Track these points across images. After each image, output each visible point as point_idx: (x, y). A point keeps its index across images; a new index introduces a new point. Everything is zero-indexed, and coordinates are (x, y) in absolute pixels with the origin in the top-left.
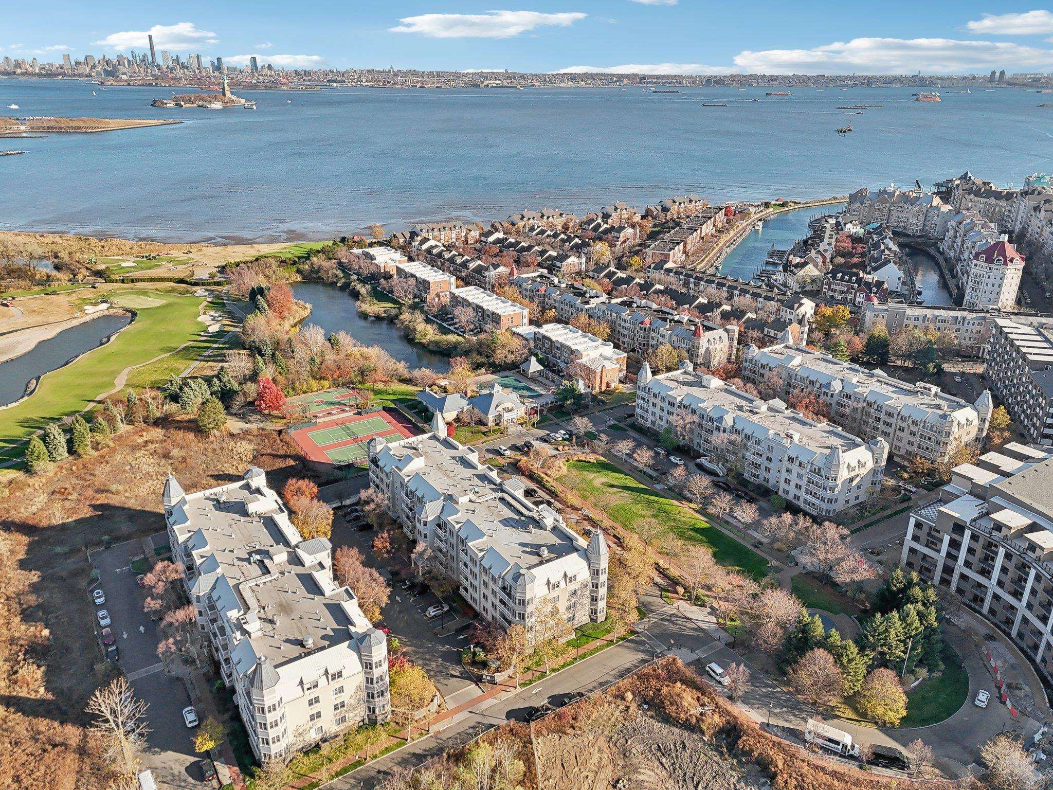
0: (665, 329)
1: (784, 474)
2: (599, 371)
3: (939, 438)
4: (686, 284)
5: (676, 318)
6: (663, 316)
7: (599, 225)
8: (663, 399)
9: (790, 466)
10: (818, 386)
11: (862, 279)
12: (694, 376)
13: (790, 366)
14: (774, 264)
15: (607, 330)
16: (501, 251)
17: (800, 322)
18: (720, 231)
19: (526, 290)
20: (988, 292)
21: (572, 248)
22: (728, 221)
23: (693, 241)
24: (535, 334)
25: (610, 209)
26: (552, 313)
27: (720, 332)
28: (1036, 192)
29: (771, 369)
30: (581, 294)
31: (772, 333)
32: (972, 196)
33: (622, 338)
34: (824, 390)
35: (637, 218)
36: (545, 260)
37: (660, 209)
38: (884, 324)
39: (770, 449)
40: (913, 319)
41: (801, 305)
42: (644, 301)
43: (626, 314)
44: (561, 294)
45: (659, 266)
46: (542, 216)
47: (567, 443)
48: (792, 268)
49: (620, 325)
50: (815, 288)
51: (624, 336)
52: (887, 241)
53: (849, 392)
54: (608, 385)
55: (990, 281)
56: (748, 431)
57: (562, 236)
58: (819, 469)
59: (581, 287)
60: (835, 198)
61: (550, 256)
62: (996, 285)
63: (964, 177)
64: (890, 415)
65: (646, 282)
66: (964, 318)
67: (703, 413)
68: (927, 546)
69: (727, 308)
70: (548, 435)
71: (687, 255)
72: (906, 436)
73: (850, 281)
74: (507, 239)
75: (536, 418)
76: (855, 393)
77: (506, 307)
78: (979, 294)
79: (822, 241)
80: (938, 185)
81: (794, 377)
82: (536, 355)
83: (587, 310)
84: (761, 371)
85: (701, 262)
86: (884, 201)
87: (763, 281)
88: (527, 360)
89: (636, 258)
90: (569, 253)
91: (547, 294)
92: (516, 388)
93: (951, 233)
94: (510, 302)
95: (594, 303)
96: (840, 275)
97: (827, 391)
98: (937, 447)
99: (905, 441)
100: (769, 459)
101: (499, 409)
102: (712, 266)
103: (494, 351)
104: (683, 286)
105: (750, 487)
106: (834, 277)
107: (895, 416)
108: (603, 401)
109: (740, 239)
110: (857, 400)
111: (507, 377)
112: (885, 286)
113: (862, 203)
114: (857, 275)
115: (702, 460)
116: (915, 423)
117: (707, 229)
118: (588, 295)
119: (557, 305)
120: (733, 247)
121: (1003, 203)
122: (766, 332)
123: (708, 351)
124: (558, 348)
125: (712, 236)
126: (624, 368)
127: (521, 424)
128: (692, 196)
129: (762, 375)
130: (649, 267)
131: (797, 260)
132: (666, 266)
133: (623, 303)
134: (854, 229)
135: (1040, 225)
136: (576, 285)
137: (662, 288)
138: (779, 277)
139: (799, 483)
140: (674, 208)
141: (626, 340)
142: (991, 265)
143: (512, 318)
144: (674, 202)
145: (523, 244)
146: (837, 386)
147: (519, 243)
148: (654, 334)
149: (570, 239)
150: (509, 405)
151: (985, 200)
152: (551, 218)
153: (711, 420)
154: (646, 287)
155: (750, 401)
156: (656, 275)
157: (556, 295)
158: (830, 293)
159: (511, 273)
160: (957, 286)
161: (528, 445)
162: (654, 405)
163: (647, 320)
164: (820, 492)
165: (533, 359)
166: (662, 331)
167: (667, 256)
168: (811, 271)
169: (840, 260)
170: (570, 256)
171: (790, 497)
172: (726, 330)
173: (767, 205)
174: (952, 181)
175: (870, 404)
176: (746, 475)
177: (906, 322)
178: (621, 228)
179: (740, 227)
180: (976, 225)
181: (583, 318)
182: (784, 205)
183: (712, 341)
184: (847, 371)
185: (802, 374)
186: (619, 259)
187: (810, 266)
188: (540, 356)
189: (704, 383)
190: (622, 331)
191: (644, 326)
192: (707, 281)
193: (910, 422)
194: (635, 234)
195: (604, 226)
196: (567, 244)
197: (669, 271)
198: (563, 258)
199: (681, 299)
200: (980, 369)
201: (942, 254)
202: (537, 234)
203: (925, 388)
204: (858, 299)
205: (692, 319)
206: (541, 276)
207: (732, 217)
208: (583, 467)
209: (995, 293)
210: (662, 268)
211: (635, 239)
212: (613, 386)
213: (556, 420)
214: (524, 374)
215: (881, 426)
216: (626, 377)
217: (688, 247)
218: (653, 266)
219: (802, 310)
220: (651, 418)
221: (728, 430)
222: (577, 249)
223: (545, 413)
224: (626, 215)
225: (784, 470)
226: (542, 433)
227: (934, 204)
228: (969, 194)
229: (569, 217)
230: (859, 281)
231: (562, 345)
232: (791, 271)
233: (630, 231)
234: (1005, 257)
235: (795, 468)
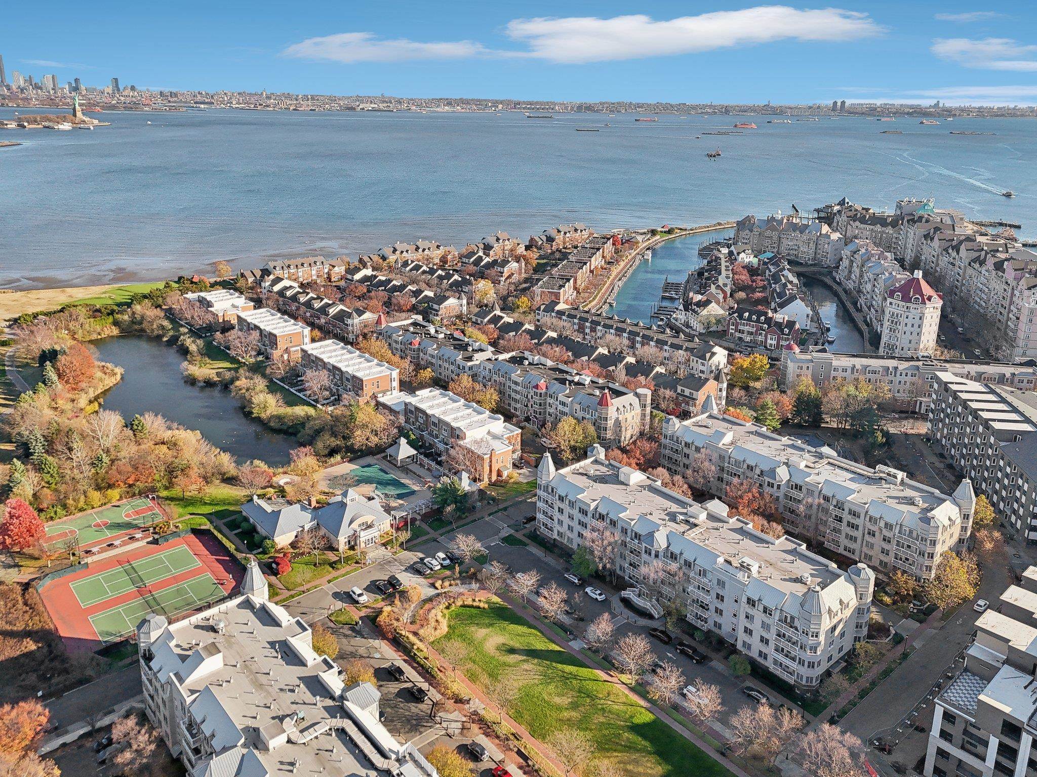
0: (564, 394)
1: (743, 622)
2: (486, 457)
3: (923, 548)
4: (581, 330)
5: (577, 379)
6: (560, 376)
7: (480, 259)
8: (572, 504)
9: (751, 611)
10: (758, 472)
11: (771, 318)
12: (607, 466)
13: (720, 445)
14: (672, 299)
15: (495, 397)
16: (369, 291)
17: (717, 378)
18: (609, 263)
19: (396, 342)
20: (908, 333)
21: (451, 285)
22: (617, 251)
23: (583, 275)
24: (406, 404)
25: (491, 240)
26: (427, 374)
27: (630, 398)
28: (924, 220)
29: (698, 450)
30: (463, 347)
31: (687, 392)
32: (857, 223)
33: (513, 403)
34: (767, 479)
35: (521, 250)
36: (420, 302)
37: (544, 238)
38: (810, 376)
39: (722, 584)
40: (840, 370)
41: (713, 354)
42: (536, 358)
43: (517, 374)
44: (439, 347)
45: (550, 308)
46: (417, 248)
47: (448, 573)
48: (694, 307)
49: (510, 387)
50: (720, 328)
51: (516, 401)
52: (786, 272)
53: (800, 483)
54: (499, 474)
55: (909, 321)
56: (689, 556)
57: (440, 272)
58: (792, 618)
59: (461, 337)
60: (719, 224)
61: (426, 296)
62: (916, 326)
63: (842, 203)
64: (854, 514)
65: (537, 327)
66: (896, 368)
67: (626, 526)
68: (963, 748)
69: (631, 360)
70: (422, 559)
71: (578, 292)
72: (877, 541)
73: (758, 321)
74: (375, 277)
75: (404, 536)
76: (807, 483)
77: (370, 368)
78: (899, 336)
79: (720, 274)
80: (818, 211)
81: (727, 459)
82: (407, 436)
83: (471, 368)
84: (686, 450)
85: (594, 299)
86: (773, 229)
87: (662, 320)
88: (395, 443)
89: (524, 299)
90: (447, 294)
91: (421, 347)
92: (382, 483)
93: (845, 263)
94: (376, 361)
95: (479, 358)
96: (747, 314)
97: (771, 481)
98: (921, 559)
99: (877, 549)
100: (720, 598)
101: (355, 525)
102: (605, 302)
103: (352, 432)
104: (578, 331)
105: (697, 635)
106: (741, 317)
107: (862, 516)
108: (494, 499)
109: (631, 271)
110: (810, 492)
111: (369, 466)
112: (797, 326)
113: (751, 231)
114: (766, 314)
115: (628, 593)
116: (889, 526)
117: (597, 261)
118: (470, 349)
119: (434, 361)
120: (624, 279)
121: (890, 230)
122: (679, 391)
123: (618, 423)
124: (434, 424)
125: (602, 268)
126: (519, 447)
127: (384, 545)
128: (577, 225)
129: (687, 456)
130: (539, 309)
131: (698, 298)
132: (557, 308)
133: (513, 360)
134: (747, 258)
135: (935, 254)
136: (457, 334)
137: (554, 335)
138: (679, 316)
139: (766, 636)
140: (559, 238)
141: (518, 406)
142: (908, 304)
143: (377, 382)
144: (559, 231)
145: (394, 282)
146: (783, 474)
147: (390, 281)
148: (552, 401)
149: (448, 277)
150: (369, 519)
151: (872, 227)
152: (427, 252)
153: (637, 536)
154: (537, 333)
155: (682, 504)
156: (547, 319)
157: (432, 349)
158: (738, 335)
159: (379, 322)
160: (865, 321)
161: (393, 583)
162: (561, 511)
163: (542, 383)
164: (796, 651)
165: (403, 441)
166: (561, 397)
167: (557, 296)
168: (715, 310)
169: (742, 295)
170: (448, 298)
172: (637, 395)
173: (653, 232)
174: (831, 207)
175: (826, 499)
176: (690, 618)
177: (833, 373)
178: (505, 262)
179: (629, 257)
180: (873, 255)
181: (466, 381)
182: (670, 232)
183: (622, 409)
184: (790, 450)
185: (737, 456)
186: (504, 299)
187: (713, 304)
188: (413, 437)
189: (622, 478)
190: (513, 395)
191: (539, 391)
192: (605, 326)
193: (882, 524)
194: (520, 269)
195: (487, 260)
196: (445, 281)
197: (561, 313)
198: (441, 299)
199: (579, 350)
200: (922, 428)
201: (839, 284)
202: (411, 270)
203: (889, 474)
204: (769, 341)
205: (595, 379)
206: (415, 324)
207: (619, 247)
208: (471, 617)
209: (915, 334)
210: (553, 311)
211: (520, 273)
212: (505, 474)
213: (433, 534)
214: (392, 461)
215: (844, 528)
216: (521, 458)
217: (579, 282)
218: (543, 307)
219: (715, 359)
220: (557, 527)
221: (661, 554)
222: (458, 288)
223: (418, 523)
224: (508, 245)
225: (742, 617)
226: (413, 557)
227: (824, 232)
228: (854, 221)
229: (447, 249)
230: (769, 321)
231: (440, 420)
232: (693, 311)
233: (514, 265)
234: (922, 295)
235: (758, 615)
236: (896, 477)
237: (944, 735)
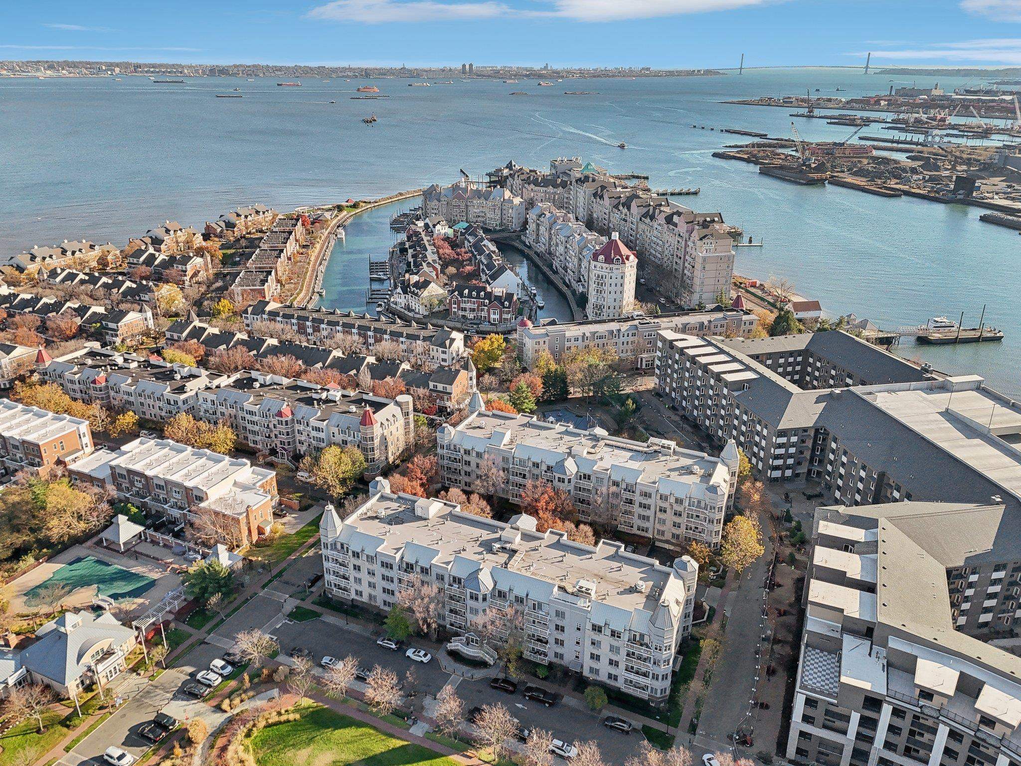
0: (314, 415)
1: (589, 649)
2: (242, 518)
3: (712, 515)
4: (302, 330)
5: (324, 395)
6: (303, 395)
7: (152, 257)
8: (370, 559)
9: (597, 637)
10: (544, 468)
11: (491, 293)
12: (396, 501)
13: (502, 447)
14: (381, 281)
15: (231, 435)
16: (11, 315)
17: (466, 367)
18: (304, 247)
19: (72, 382)
20: (612, 293)
21: (124, 294)
22: (309, 232)
23: (282, 265)
24: (112, 468)
25: (159, 232)
26: (128, 419)
27: (391, 409)
28: (591, 180)
29: (479, 455)
30: (167, 375)
31: (440, 387)
32: (532, 186)
33: (251, 437)
34: (557, 475)
35: (198, 241)
36: (90, 321)
37: (223, 225)
38: (547, 350)
39: (560, 614)
40: (573, 340)
41: (453, 340)
42: (268, 377)
43: (249, 402)
44: (135, 381)
45: (259, 308)
46: (64, 252)
47: (233, 684)
48: (413, 289)
49: (244, 419)
50: (442, 308)
51: (254, 433)
52: (486, 242)
53: (587, 472)
54: (261, 531)
55: (613, 281)
56: (520, 592)
57: (104, 279)
58: (642, 636)
59: (161, 362)
60: (401, 194)
61: (95, 313)
62: (619, 285)
63: (510, 166)
64: (647, 495)
65: (249, 333)
66: (619, 330)
67: (441, 572)
68: (825, 727)
69: (371, 360)
70: (192, 675)
71: (282, 284)
72: (669, 517)
73: (478, 297)
74: (15, 296)
75: (160, 652)
76: (595, 472)
77: (45, 425)
78: (605, 296)
79: (426, 250)
80: (490, 175)
81: (511, 461)
82: (126, 512)
83: (185, 402)
84: (466, 458)
85: (301, 290)
86: (460, 197)
87: (380, 305)
88: (109, 522)
89: (224, 302)
90: (123, 307)
91: (111, 384)
92: (103, 581)
93: (532, 227)
94: (51, 414)
95: (192, 387)
96: (466, 291)
97: (562, 476)
98: (710, 526)
99: (669, 524)
100: (560, 628)
101: (87, 659)
102: (314, 292)
103: (43, 521)
104: (298, 332)
105: (542, 673)
106: (461, 294)
107: (653, 496)
108: (263, 566)
109: (328, 253)
110: (600, 480)
111: (79, 560)
112: (515, 298)
113: (439, 201)
114: (484, 289)
115: (455, 645)
116: (679, 501)
117: (291, 247)
118: (178, 377)
119: (132, 399)
120: (325, 263)
121: (560, 190)
122: (431, 387)
124: (160, 487)
125: (298, 253)
126: (276, 492)
127: (134, 670)
128: (258, 206)
129: (468, 463)
130: (246, 312)
131: (415, 278)
132: (268, 309)
133: (238, 384)
134: (442, 230)
135: (607, 211)
136: (154, 359)
137: (274, 342)
138: (398, 300)
139: (615, 658)
140: (240, 223)
141: (258, 438)
142: (611, 266)
143: (61, 442)
144: (238, 215)
145: (44, 300)
146: (571, 466)
147: (37, 299)
148: (301, 428)
149: (118, 284)
150: (104, 645)
151: (545, 189)
152: (78, 254)
153: (457, 580)
154: (254, 343)
155: (493, 529)
156: (260, 324)
157: (126, 384)
158: (461, 313)
159: (39, 359)
160: (565, 283)
161: (161, 723)
162: (357, 568)
163: (285, 408)
164: (650, 667)
165: (122, 519)
166: (313, 422)
167: (262, 293)
168: (435, 290)
169: (452, 270)
170: (127, 313)
171: (603, 677)
172: (398, 404)
173: (340, 208)
174: (501, 170)
175: (615, 483)
176: (527, 655)
177: (567, 344)
178: (186, 260)
179: (323, 238)
180: (558, 218)
181: (185, 421)
182: (355, 206)
183: (386, 423)
184: (567, 438)
185: (520, 455)
186: (198, 303)
187: (432, 284)
188: (134, 510)
189: (419, 512)
190: (249, 426)
191: (284, 419)
192: (330, 323)
193: (672, 500)
194: (206, 264)
195: (161, 257)
196: (115, 291)
197: (273, 314)
198: (118, 315)
199: (310, 356)
200: (649, 383)
201: (530, 247)
202: (63, 281)
204: (492, 316)
205: (346, 393)
206: (92, 354)
207: (309, 227)
208: (282, 738)
209: (618, 293)
210: (263, 312)
211: (207, 270)
212: (268, 530)
213: (197, 634)
214: (112, 547)
215: (637, 510)
216: (280, 504)
217: (280, 273)
218: (250, 309)
219: (455, 345)
220: (353, 586)
221: (489, 597)
222: (135, 297)
223: (172, 626)
224: (182, 236)
225: (588, 643)
226: (178, 675)
227: (506, 197)
228: (529, 184)
229: (105, 248)
230: (489, 295)
231: (167, 482)
232: (413, 293)
233: (198, 261)
234: (621, 256)
235: (605, 639)
236: (670, 448)
237: (806, 719)
